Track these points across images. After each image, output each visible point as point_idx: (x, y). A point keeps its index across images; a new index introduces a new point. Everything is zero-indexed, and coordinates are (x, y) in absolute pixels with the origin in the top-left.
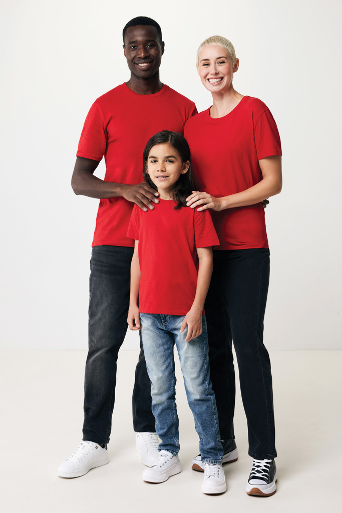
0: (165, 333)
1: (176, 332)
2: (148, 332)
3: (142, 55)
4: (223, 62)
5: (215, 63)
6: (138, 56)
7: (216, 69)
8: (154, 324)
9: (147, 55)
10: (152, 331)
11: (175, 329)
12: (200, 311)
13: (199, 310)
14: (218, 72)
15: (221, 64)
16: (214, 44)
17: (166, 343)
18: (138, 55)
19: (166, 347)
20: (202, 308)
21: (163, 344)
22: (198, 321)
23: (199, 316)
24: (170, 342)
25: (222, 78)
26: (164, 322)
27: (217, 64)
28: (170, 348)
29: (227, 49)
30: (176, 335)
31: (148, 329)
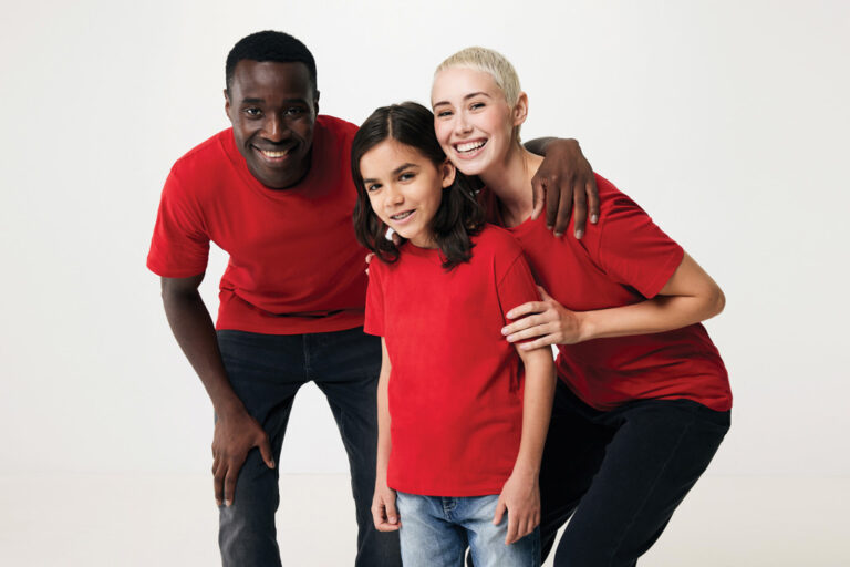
0: (447, 528)
1: (472, 527)
2: (412, 525)
3: (274, 132)
4: (481, 105)
5: (464, 108)
6: (262, 135)
7: (464, 122)
8: (423, 510)
9: (286, 133)
10: (419, 523)
11: (471, 521)
12: (533, 476)
13: (529, 474)
14: (469, 128)
15: (479, 109)
16: (459, 66)
17: (450, 548)
18: (265, 132)
19: (448, 557)
20: (536, 470)
21: (443, 552)
22: (529, 500)
23: (530, 489)
24: (457, 547)
25: (484, 140)
26: (448, 504)
27: (467, 111)
28: (457, 559)
29: (490, 75)
30: (473, 533)
31: (411, 519)
